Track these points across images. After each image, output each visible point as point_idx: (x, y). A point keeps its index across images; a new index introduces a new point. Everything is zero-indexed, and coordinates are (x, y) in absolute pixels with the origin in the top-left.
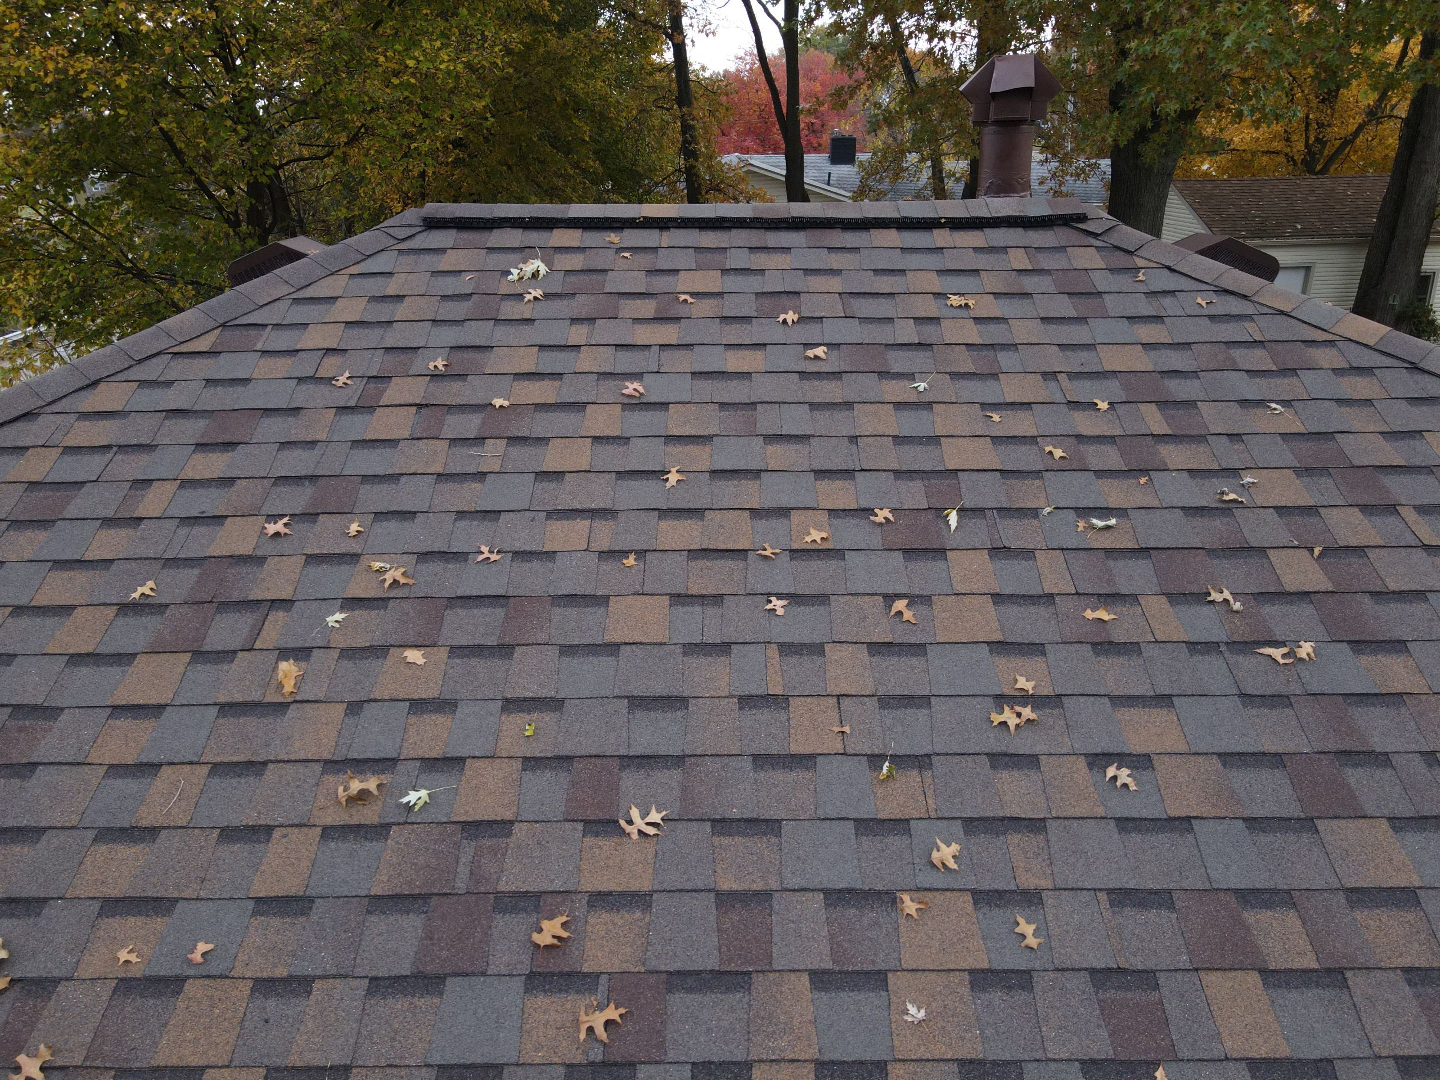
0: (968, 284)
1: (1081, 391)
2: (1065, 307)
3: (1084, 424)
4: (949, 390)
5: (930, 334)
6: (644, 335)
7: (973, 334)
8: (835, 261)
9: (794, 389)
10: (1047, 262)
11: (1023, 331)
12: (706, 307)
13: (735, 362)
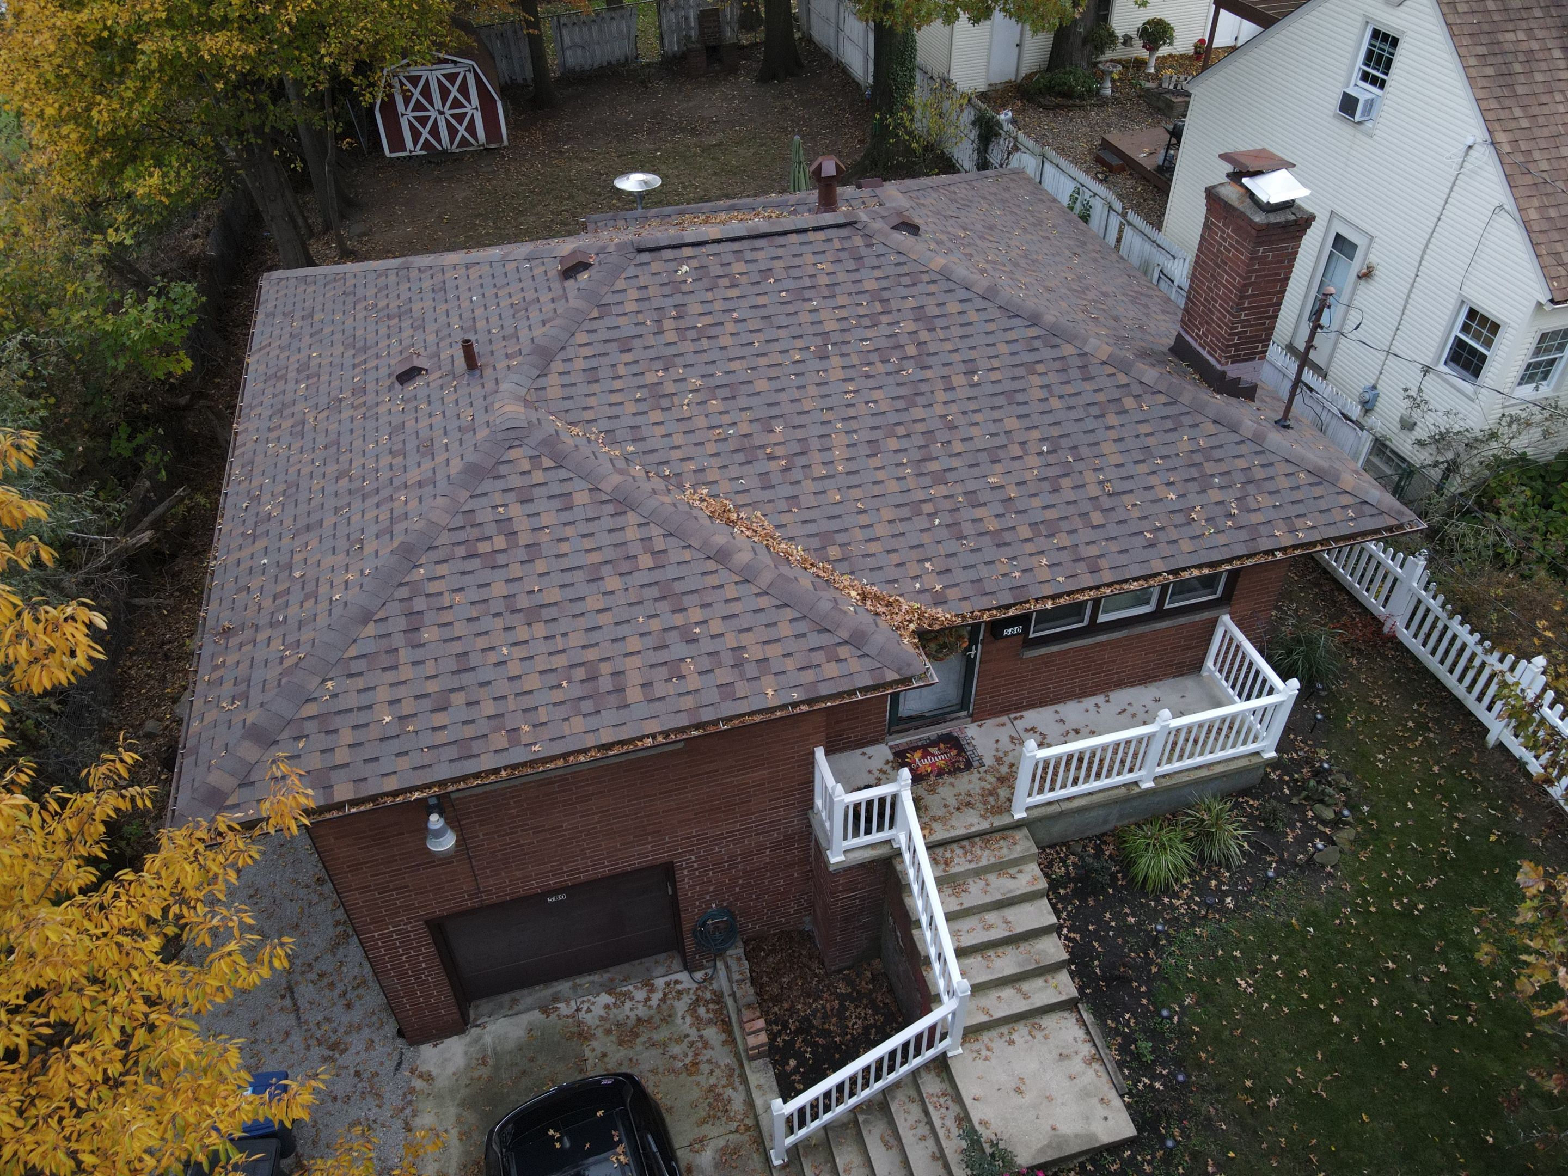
0: (822, 258)
1: (859, 298)
2: (852, 265)
3: (860, 311)
4: (823, 304)
5: (814, 281)
6: (729, 293)
7: (827, 280)
8: (779, 252)
9: (779, 308)
10: (845, 245)
11: (841, 277)
12: (744, 279)
13: (760, 301)
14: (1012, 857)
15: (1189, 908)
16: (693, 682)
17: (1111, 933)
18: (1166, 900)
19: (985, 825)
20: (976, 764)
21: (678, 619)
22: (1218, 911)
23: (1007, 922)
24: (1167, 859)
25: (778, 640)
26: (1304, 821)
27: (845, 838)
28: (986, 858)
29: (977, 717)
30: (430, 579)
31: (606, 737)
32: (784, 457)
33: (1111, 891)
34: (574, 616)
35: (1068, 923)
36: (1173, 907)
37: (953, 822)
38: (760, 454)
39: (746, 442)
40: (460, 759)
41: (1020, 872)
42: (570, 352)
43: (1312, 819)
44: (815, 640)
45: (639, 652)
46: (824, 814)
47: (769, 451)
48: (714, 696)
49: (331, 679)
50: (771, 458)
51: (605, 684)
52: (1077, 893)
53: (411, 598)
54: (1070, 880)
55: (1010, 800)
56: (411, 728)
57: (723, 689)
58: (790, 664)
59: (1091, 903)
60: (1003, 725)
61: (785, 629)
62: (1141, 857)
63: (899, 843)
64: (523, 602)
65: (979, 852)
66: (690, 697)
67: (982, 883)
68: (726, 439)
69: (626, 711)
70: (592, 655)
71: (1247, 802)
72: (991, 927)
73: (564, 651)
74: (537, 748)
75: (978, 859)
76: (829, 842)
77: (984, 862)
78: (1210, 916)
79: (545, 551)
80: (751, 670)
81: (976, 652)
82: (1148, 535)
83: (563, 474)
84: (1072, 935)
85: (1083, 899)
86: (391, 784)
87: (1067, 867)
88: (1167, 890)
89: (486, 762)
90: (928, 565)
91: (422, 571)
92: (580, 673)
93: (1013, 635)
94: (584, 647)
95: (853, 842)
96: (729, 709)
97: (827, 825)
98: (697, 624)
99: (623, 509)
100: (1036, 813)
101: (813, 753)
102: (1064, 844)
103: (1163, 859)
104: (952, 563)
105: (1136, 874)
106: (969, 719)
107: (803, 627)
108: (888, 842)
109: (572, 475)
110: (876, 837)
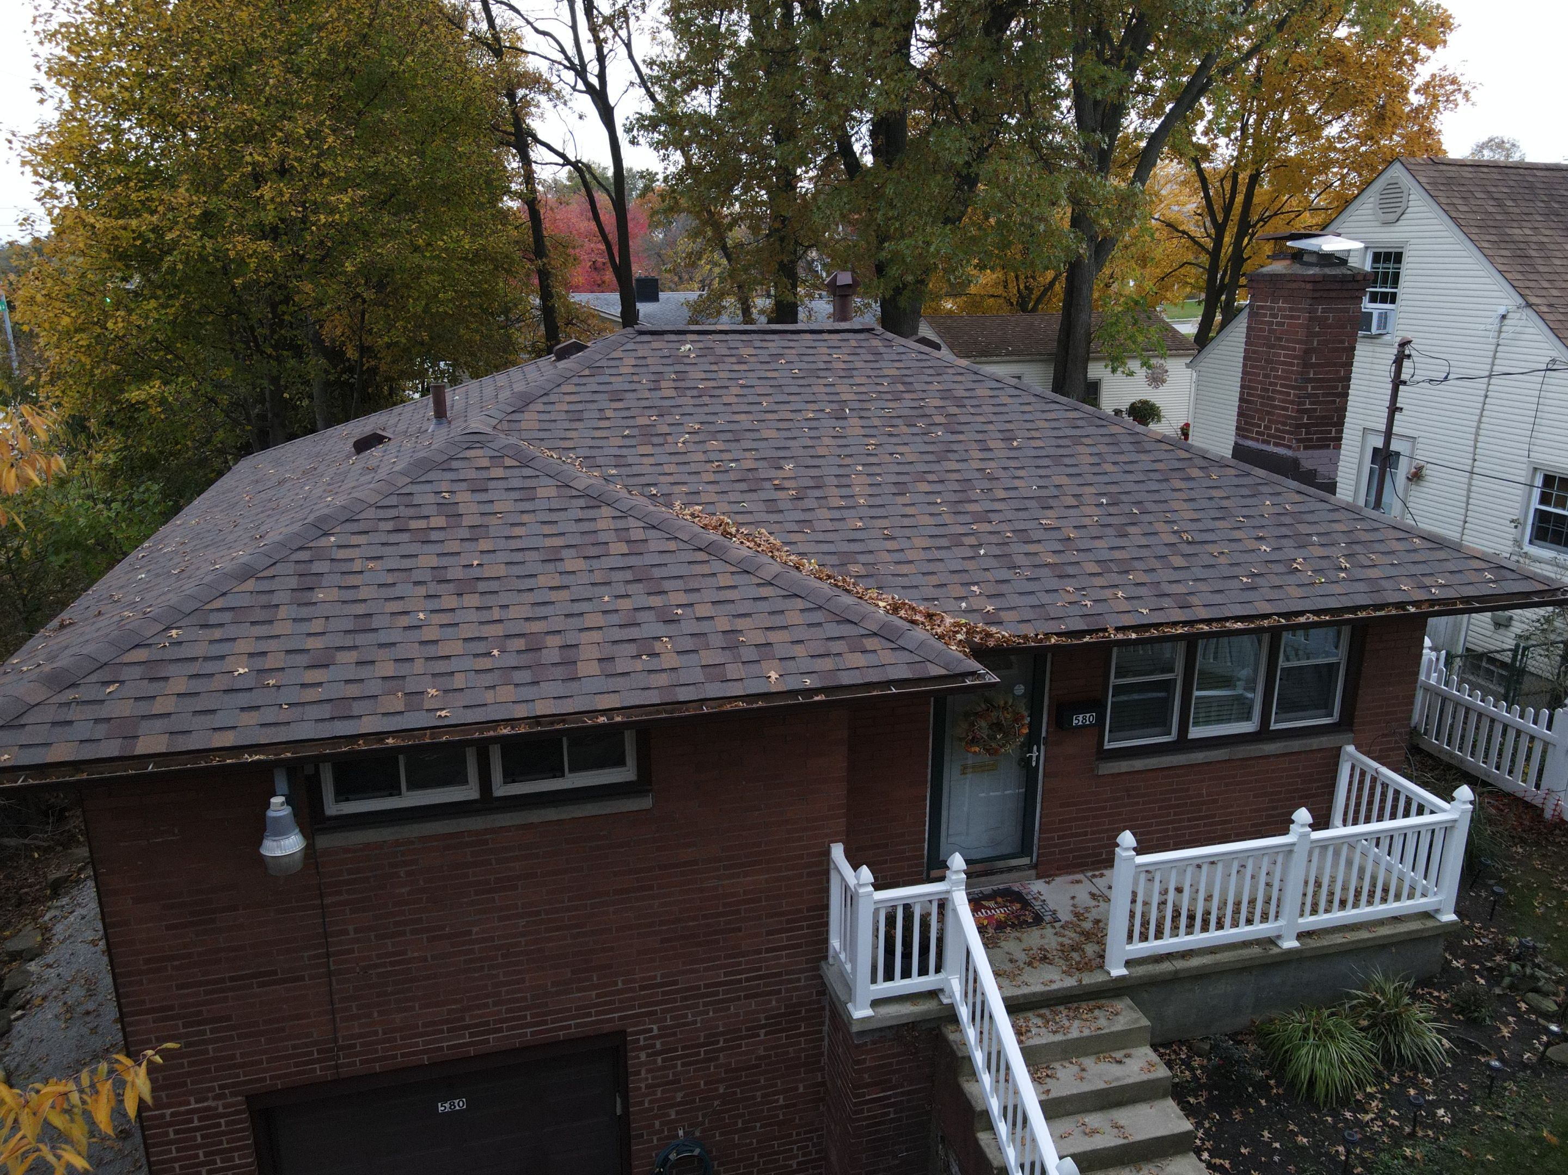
0: (839, 351)
1: (879, 380)
2: (871, 358)
3: (880, 388)
4: (839, 381)
5: (829, 366)
6: (736, 367)
7: (843, 366)
8: (792, 344)
9: (790, 381)
10: (864, 344)
11: (858, 365)
12: (753, 359)
13: (769, 374)
14: (1114, 1029)
15: (1386, 1124)
16: (669, 661)
17: (1276, 1158)
18: (1348, 1115)
19: (1070, 982)
20: (1048, 919)
21: (656, 601)
22: (1431, 1127)
23: (1117, 1127)
24: (1341, 1049)
25: (785, 627)
26: (1518, 1014)
27: (874, 980)
28: (1076, 1030)
29: (1045, 871)
30: (339, 547)
31: (541, 709)
32: (793, 489)
33: (1263, 1102)
34: (519, 591)
35: (1208, 1145)
36: (1363, 1125)
37: (1025, 977)
38: (767, 485)
39: (750, 475)
40: (333, 718)
41: (1128, 1056)
42: (552, 398)
43: (1528, 1011)
44: (833, 630)
45: (600, 628)
46: (842, 956)
47: (776, 482)
48: (699, 676)
49: (177, 628)
50: (778, 488)
51: (551, 655)
52: (1212, 1104)
53: (311, 561)
54: (1201, 1087)
55: (1102, 957)
56: (272, 682)
57: (708, 670)
58: (799, 650)
59: (1238, 1117)
60: (1078, 882)
61: (794, 618)
62: (1299, 1048)
63: (952, 996)
64: (456, 573)
65: (1067, 1023)
66: (664, 675)
67: (1075, 1069)
68: (727, 471)
69: (574, 685)
70: (536, 627)
71: (1430, 994)
72: (1094, 1132)
73: (500, 621)
74: (443, 713)
75: (1066, 1030)
76: (849, 990)
77: (1074, 1034)
78: (1420, 1134)
79: (493, 532)
80: (748, 654)
81: (1038, 755)
82: (1245, 580)
83: (527, 472)
84: (1218, 1161)
85: (1226, 1113)
86: (228, 739)
87: (1192, 1070)
88: (1345, 1100)
89: (368, 725)
90: (975, 588)
91: (333, 539)
92: (520, 644)
93: (1084, 726)
94: (527, 619)
95: (884, 988)
96: (714, 690)
97: (848, 967)
98: (679, 606)
99: (598, 503)
100: (1140, 971)
101: (827, 853)
102: (1181, 1042)
103: (1332, 1048)
104: (1004, 588)
105: (1297, 1075)
106: (1033, 872)
107: (817, 617)
108: (933, 994)
109: (538, 473)
110: (916, 983)
